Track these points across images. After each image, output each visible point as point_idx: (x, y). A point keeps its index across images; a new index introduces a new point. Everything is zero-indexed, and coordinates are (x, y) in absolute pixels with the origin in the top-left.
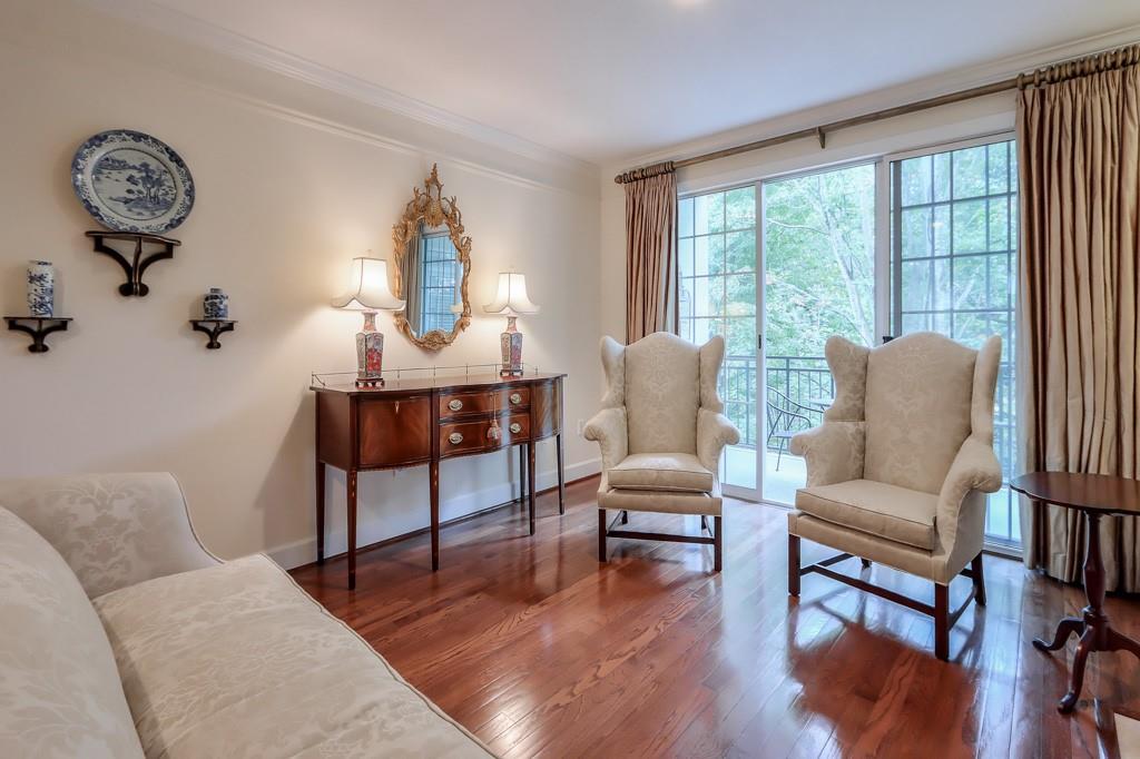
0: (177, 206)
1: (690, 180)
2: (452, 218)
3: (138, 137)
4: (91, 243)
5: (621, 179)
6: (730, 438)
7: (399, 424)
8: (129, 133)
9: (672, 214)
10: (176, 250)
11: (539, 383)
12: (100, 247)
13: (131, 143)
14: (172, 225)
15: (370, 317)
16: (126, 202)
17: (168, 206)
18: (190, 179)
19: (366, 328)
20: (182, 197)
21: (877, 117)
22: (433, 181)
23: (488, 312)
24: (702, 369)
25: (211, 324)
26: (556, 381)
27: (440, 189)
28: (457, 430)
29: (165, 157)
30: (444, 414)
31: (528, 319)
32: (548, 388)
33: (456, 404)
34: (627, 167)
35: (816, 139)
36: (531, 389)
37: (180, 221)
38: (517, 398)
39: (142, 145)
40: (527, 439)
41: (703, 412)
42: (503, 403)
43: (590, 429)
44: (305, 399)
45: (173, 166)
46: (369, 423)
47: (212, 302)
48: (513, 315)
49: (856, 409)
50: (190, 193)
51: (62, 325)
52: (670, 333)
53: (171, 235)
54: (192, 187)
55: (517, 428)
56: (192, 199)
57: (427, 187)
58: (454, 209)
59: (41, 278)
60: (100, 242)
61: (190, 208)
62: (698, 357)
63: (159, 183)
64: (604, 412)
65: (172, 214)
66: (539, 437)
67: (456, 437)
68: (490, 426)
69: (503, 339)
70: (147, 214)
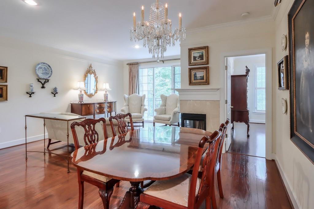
0: (50, 74)
1: (141, 66)
2: (94, 73)
3: (44, 63)
4: (37, 80)
5: (127, 64)
6: (146, 110)
7: (89, 109)
8: (43, 63)
9: (138, 72)
10: (49, 81)
11: (112, 102)
12: (39, 81)
13: (43, 64)
14: (49, 77)
15: (81, 91)
16: (42, 74)
17: (48, 74)
18: (51, 69)
19: (80, 93)
20: (50, 72)
21: (171, 60)
22: (91, 67)
23: (101, 90)
24: (142, 99)
25: (55, 93)
26: (115, 102)
27: (92, 68)
28: (98, 110)
29: (48, 66)
30: (96, 107)
31: (109, 91)
32: (113, 103)
33: (98, 106)
34: (129, 62)
35: (162, 62)
36: (111, 103)
37: (50, 76)
38: (108, 105)
39: (44, 64)
40: (110, 112)
41: (142, 106)
42: (106, 106)
43: (122, 110)
44: (69, 105)
45: (49, 67)
46: (84, 108)
47: (55, 89)
48: (106, 90)
49: (165, 105)
50: (52, 72)
51: (34, 93)
52: (137, 94)
53: (49, 79)
54: (52, 71)
55: (108, 110)
56: (52, 73)
57: (90, 68)
58: (94, 71)
59: (32, 86)
60: (39, 80)
61: (52, 74)
62: (141, 97)
63: (47, 70)
64: (124, 107)
65: (49, 75)
66: (112, 111)
67: (98, 111)
68: (104, 109)
69: (104, 95)
70: (45, 75)
